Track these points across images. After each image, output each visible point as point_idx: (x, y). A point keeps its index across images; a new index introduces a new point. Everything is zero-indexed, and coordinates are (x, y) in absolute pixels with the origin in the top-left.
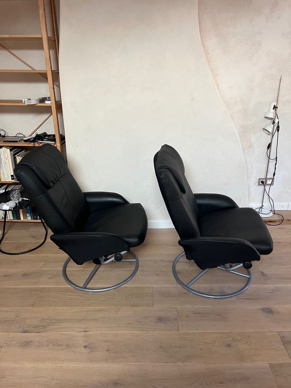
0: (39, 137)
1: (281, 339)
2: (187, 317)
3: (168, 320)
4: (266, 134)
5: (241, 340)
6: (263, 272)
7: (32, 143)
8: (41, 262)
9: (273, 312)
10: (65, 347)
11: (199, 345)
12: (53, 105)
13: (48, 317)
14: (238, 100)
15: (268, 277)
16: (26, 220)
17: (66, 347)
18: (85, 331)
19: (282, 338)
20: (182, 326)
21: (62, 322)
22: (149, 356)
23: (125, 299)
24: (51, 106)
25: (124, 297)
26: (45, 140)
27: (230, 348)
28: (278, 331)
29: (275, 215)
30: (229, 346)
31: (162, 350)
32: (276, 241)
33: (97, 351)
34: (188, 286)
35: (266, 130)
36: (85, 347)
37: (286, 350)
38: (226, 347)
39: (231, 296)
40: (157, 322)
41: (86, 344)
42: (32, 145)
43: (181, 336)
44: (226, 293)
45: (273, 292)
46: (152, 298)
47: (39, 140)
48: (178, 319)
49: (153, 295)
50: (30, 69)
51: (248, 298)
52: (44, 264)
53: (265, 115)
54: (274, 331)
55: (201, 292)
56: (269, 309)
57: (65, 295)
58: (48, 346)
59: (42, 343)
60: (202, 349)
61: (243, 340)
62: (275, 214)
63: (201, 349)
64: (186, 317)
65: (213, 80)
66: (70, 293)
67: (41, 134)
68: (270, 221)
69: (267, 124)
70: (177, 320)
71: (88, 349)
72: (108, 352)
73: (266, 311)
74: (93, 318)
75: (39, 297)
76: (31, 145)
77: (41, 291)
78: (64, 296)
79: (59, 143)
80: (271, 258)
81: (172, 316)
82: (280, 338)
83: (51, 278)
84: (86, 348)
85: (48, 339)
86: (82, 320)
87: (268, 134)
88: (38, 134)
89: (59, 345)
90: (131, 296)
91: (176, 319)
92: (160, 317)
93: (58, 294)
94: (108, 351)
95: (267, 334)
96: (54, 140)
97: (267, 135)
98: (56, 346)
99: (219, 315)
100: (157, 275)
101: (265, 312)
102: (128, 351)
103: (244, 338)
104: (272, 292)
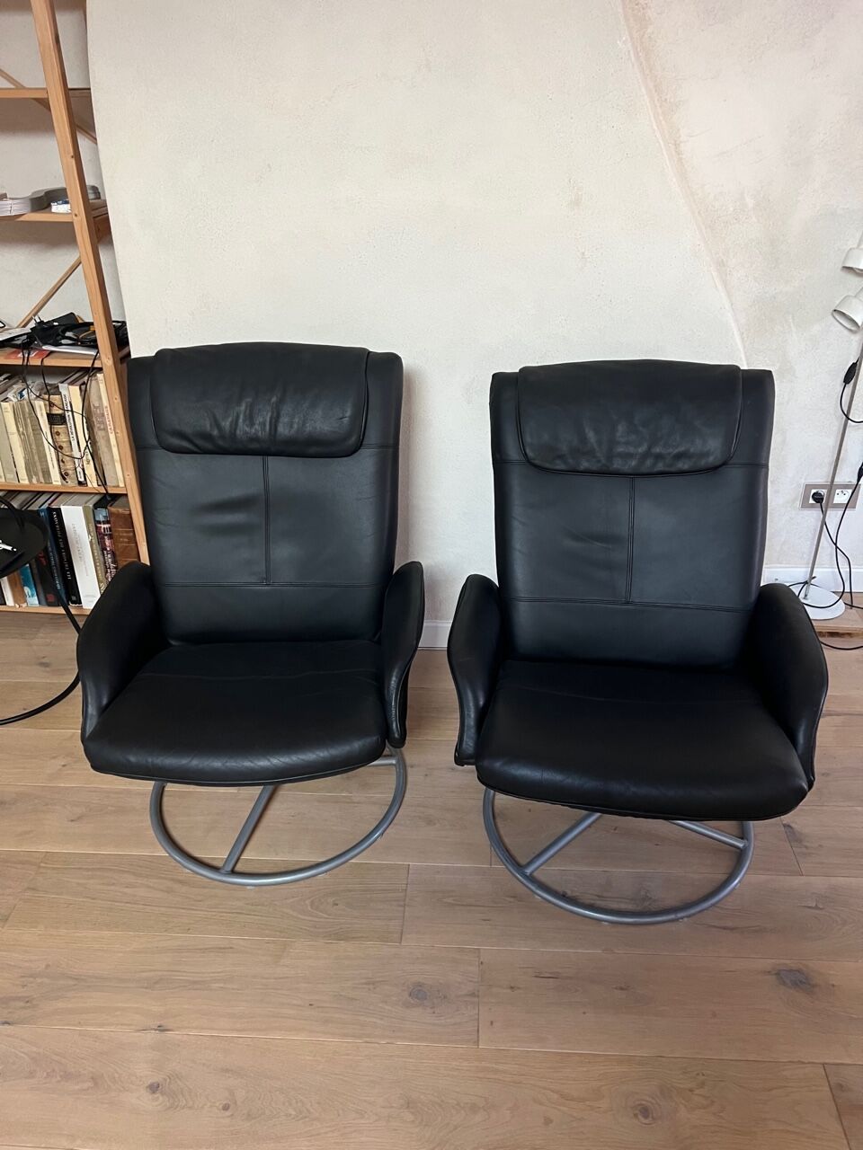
0: (46, 333)
1: (833, 1096)
2: (512, 988)
3: (445, 997)
4: (843, 329)
5: (691, 1090)
6: (793, 825)
7: (20, 355)
8: (54, 758)
9: (814, 986)
10: (86, 1085)
11: (541, 1104)
12: (79, 218)
13: (48, 966)
14: (750, 202)
15: (806, 847)
16: (24, 605)
17: (90, 1084)
18: (161, 1029)
19: (837, 1089)
20: (492, 1023)
21: (89, 987)
22: (363, 1139)
23: (309, 908)
24: (72, 223)
25: (308, 902)
26: (63, 342)
27: (647, 1121)
28: (822, 1061)
29: (854, 610)
30: (645, 1112)
31: (410, 1117)
32: (846, 710)
33: (190, 1108)
34: (528, 871)
35: (843, 314)
36: (154, 1088)
37: (845, 1142)
38: (636, 1115)
39: (672, 916)
40: (407, 1006)
41: (155, 1079)
42: (20, 362)
43: (484, 1064)
44: (655, 901)
45: (821, 907)
46: (402, 909)
47: (45, 344)
48: (478, 996)
49: (406, 896)
50: (8, 85)
51: (729, 924)
52: (64, 766)
53: (844, 262)
54: (809, 1063)
55: (569, 893)
56: (799, 971)
57: (113, 884)
58: (31, 1075)
59: (14, 1063)
60: (551, 1121)
61: (697, 1092)
62: (852, 606)
63: (548, 1121)
64: (509, 991)
65: (655, 128)
66: (131, 879)
67: (54, 321)
68: (833, 634)
69: (850, 294)
70: (476, 999)
71: (161, 1098)
72: (228, 1113)
73: (788, 981)
74: (196, 979)
75: (29, 888)
76: (16, 360)
77: (40, 867)
78: (112, 888)
79: (110, 356)
80: (824, 771)
81: (460, 983)
82: (828, 1089)
83: (80, 818)
84: (154, 1092)
85: (35, 1049)
86: (155, 983)
87: (850, 330)
88: (42, 322)
89: (67, 1076)
90: (331, 900)
91: (473, 995)
92: (420, 985)
93: (91, 881)
94: (226, 1108)
95: (784, 1073)
96: (93, 344)
97: (846, 332)
98: (59, 1078)
99: (622, 989)
100: (430, 822)
101: (784, 983)
102: (294, 1113)
103: (702, 1085)
104: (816, 908)
